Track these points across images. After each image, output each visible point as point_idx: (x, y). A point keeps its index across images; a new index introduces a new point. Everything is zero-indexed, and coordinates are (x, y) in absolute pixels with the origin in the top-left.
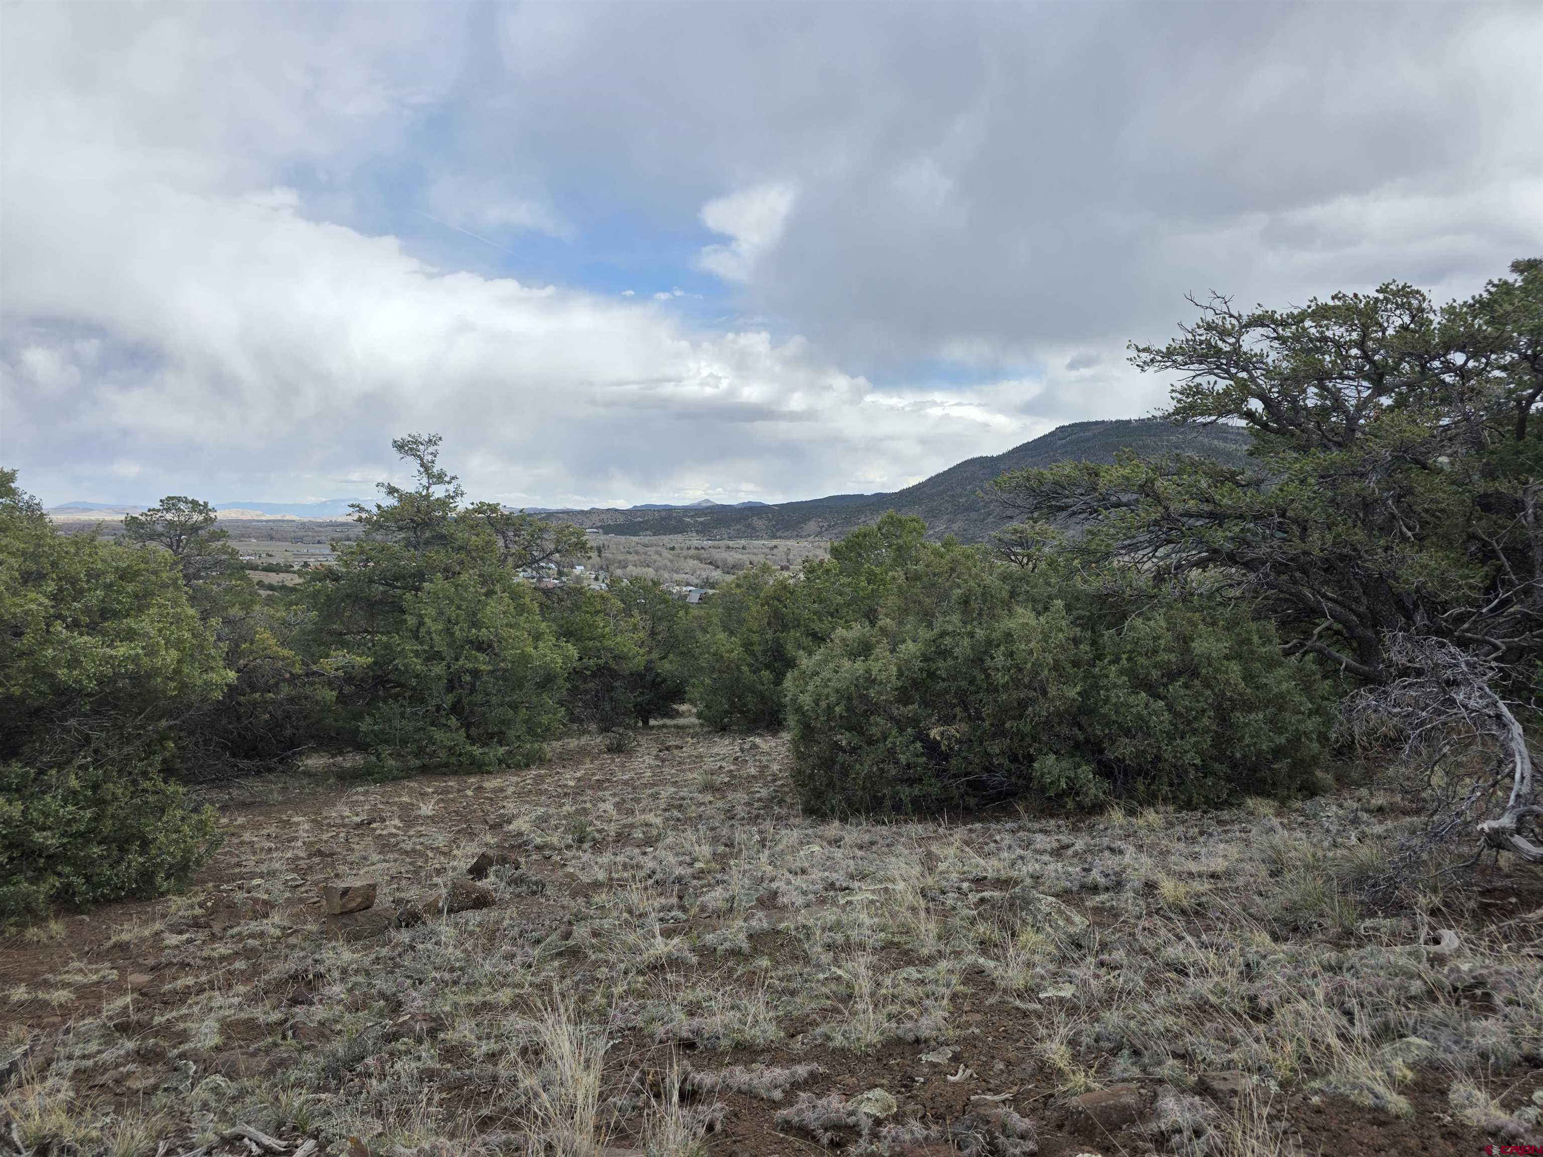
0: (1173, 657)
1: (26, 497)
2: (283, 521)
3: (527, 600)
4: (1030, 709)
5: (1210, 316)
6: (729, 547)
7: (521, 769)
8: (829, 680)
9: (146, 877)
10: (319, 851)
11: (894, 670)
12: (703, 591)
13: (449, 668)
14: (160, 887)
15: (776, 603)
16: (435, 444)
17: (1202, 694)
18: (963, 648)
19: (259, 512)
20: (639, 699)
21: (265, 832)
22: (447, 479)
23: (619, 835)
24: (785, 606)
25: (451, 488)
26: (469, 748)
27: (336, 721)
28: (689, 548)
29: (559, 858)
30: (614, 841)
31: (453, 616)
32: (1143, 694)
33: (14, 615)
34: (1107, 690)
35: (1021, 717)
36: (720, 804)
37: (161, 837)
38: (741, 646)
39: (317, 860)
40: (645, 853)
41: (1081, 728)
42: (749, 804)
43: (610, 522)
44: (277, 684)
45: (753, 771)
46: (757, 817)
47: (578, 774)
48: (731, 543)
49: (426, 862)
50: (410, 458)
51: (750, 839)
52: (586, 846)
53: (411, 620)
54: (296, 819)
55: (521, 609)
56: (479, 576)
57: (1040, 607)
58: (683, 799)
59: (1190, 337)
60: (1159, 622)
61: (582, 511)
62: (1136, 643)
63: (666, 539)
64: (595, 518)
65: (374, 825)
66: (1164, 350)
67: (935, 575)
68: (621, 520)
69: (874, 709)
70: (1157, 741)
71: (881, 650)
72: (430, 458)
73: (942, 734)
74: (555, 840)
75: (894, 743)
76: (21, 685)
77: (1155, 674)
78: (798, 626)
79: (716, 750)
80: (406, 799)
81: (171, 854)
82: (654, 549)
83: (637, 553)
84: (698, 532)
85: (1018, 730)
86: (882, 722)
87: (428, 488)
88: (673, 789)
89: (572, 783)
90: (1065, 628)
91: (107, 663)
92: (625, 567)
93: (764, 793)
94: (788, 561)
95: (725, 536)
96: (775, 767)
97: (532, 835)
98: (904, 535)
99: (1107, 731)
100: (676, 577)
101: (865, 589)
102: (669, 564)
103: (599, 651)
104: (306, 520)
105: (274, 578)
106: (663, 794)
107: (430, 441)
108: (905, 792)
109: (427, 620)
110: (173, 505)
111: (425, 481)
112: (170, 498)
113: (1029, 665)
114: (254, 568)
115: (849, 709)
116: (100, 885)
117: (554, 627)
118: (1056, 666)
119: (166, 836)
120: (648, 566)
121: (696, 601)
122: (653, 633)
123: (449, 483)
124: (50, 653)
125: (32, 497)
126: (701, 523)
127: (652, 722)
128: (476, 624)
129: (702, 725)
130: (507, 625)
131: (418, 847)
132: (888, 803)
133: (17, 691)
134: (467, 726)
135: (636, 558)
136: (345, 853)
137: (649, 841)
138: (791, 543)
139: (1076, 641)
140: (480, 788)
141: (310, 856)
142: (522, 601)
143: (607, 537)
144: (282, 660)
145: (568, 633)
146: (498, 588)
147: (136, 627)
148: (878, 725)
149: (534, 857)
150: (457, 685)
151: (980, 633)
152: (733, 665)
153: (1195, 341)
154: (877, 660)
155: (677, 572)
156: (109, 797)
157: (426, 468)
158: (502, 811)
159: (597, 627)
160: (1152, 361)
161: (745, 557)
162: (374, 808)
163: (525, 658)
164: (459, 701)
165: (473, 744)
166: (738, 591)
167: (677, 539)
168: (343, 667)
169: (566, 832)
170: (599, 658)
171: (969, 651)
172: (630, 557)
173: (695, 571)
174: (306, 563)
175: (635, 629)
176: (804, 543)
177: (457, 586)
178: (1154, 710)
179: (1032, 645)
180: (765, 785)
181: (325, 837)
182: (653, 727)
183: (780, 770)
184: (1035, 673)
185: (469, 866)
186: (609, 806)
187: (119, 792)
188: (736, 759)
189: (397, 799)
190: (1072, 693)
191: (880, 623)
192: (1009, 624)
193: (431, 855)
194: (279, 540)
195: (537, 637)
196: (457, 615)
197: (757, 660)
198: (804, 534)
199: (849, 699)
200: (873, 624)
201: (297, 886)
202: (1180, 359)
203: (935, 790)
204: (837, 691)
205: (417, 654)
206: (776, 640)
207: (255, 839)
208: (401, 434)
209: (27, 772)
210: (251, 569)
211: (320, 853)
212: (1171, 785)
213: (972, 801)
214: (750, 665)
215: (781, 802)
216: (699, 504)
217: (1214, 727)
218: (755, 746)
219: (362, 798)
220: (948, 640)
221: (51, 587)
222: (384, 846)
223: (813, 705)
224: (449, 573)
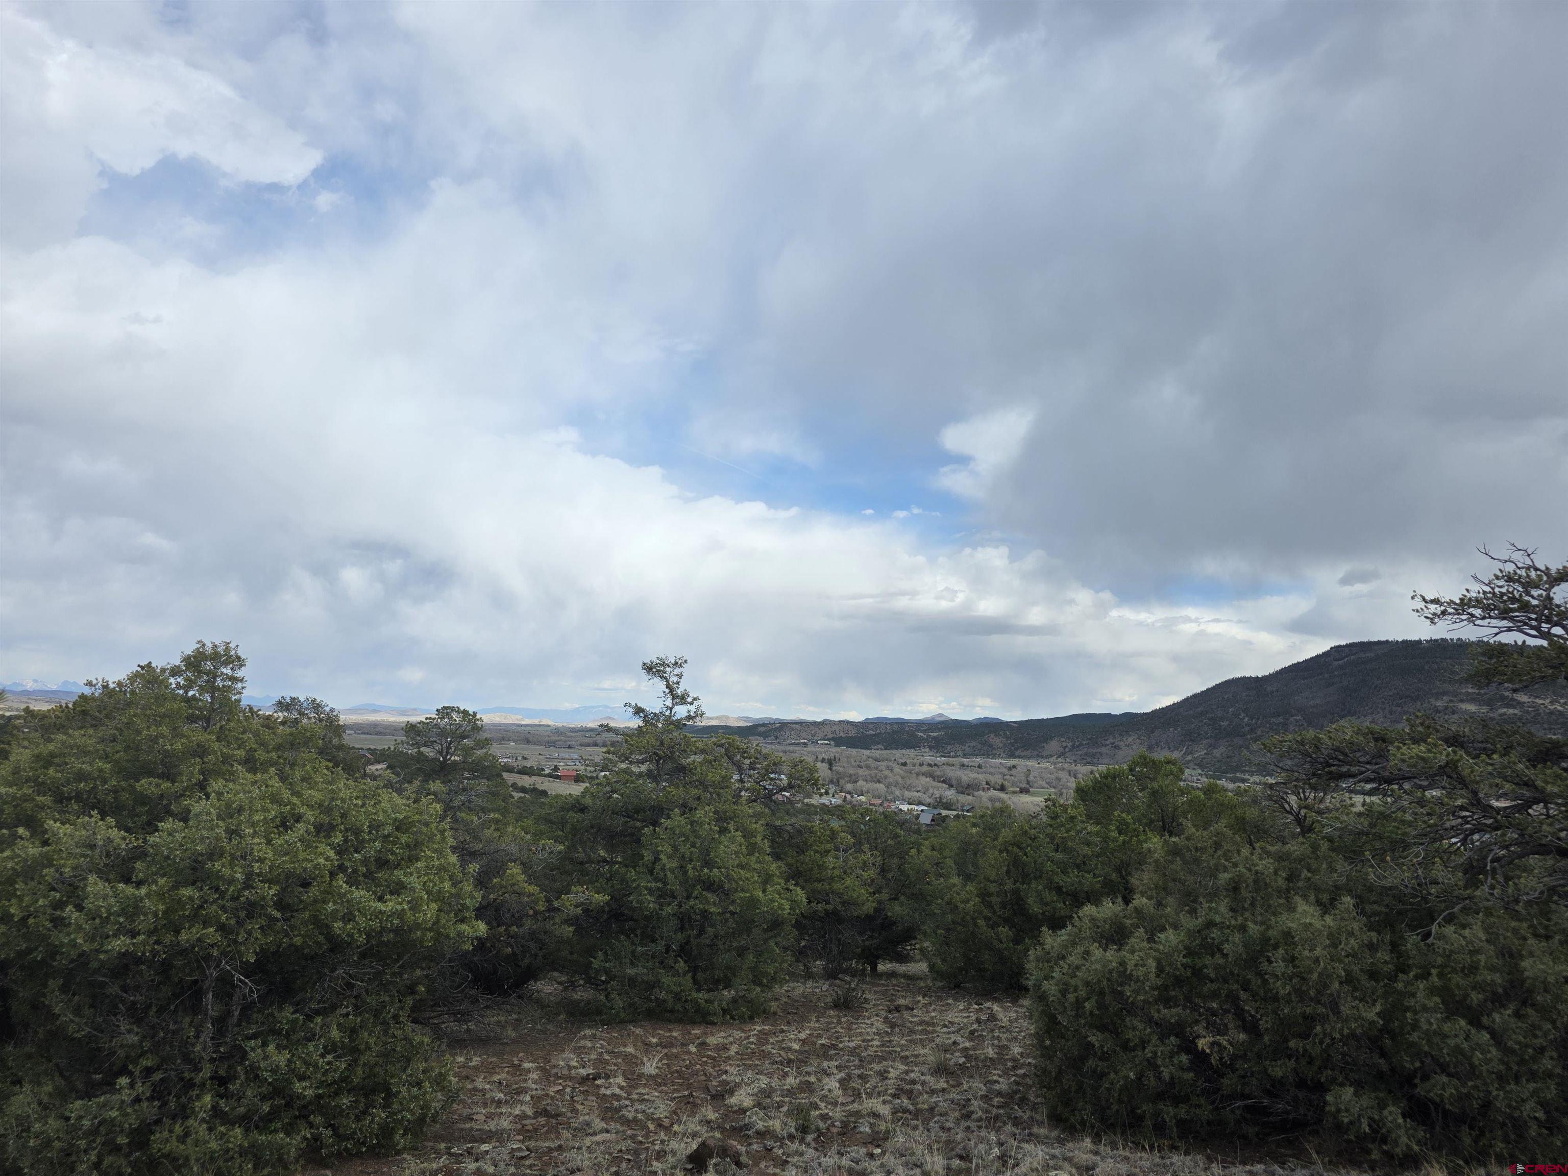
0: (1498, 978)
1: (327, 709)
2: (539, 726)
3: (759, 838)
4: (1318, 1028)
5: (1510, 568)
6: (963, 765)
7: (745, 1022)
8: (1078, 968)
9: (387, 1132)
10: (546, 1110)
11: (1152, 964)
12: (936, 812)
13: (681, 906)
14: (397, 1145)
15: (1016, 849)
16: (681, 666)
17: (1540, 1028)
18: (1234, 945)
19: (520, 717)
20: (867, 943)
21: (496, 1078)
22: (689, 700)
23: (845, 1125)
24: (1026, 854)
25: (692, 708)
26: (695, 995)
27: (571, 953)
28: (921, 765)
29: (781, 1151)
30: (839, 1134)
31: (688, 855)
32: (1463, 1023)
33: (305, 870)
34: (1415, 1013)
35: (1307, 1037)
36: (953, 1095)
37: (404, 1090)
38: (977, 896)
39: (542, 1120)
40: (871, 1156)
41: (1383, 1055)
42: (986, 1098)
43: (842, 734)
44: (521, 918)
45: (991, 1052)
46: (997, 1118)
47: (803, 1036)
48: (965, 761)
49: (647, 1136)
50: (657, 680)
51: (988, 1153)
52: (809, 1138)
53: (648, 856)
54: (526, 1065)
55: (752, 849)
56: (714, 813)
57: (1325, 897)
58: (913, 1082)
59: (1488, 589)
60: (1476, 932)
61: (815, 722)
62: (1449, 956)
63: (898, 754)
64: (827, 729)
65: (598, 1082)
66: (1458, 601)
67: (1197, 849)
68: (853, 733)
69: (1130, 1009)
70: (1485, 1084)
71: (1138, 939)
72: (675, 679)
73: (1213, 1044)
74: (776, 1125)
75: (1155, 1053)
76: (302, 936)
77: (1475, 997)
78: (1040, 877)
79: (950, 1016)
80: (630, 1049)
81: (410, 1111)
82: (885, 763)
83: (868, 767)
84: (931, 748)
85: (1305, 1050)
86: (1140, 1026)
87: (671, 709)
88: (903, 1067)
89: (796, 1046)
90: (1357, 933)
91: (377, 917)
92: (856, 782)
93: (1003, 1085)
94: (1028, 782)
95: (960, 753)
96: (1016, 1050)
97: (754, 1118)
98: (1159, 779)
99: (1418, 1064)
100: (907, 794)
101: (1115, 840)
102: (900, 780)
103: (828, 895)
104: (560, 725)
105: (526, 781)
106: (893, 1074)
107: (676, 663)
108: (1169, 1112)
109: (662, 856)
110: (447, 714)
111: (669, 703)
112: (445, 708)
113: (1315, 976)
114: (510, 770)
115: (1101, 1006)
116: (347, 1138)
117: (784, 868)
118: (1349, 980)
119: (409, 1091)
120: (879, 782)
121: (929, 822)
122: (883, 870)
123: (691, 704)
124: (330, 906)
125: (332, 710)
126: (934, 738)
127: (881, 967)
128: (708, 864)
129: (934, 979)
130: (738, 866)
131: (640, 1116)
132: (1149, 1123)
133: (298, 941)
134: (694, 969)
135: (867, 772)
136: (569, 1114)
137: (878, 1139)
138: (1032, 763)
139: (1372, 947)
140: (704, 1044)
141: (537, 1114)
142: (753, 840)
143: (838, 749)
144: (529, 896)
145: (796, 875)
146: (731, 827)
147: (404, 880)
148: (1135, 1029)
149: (755, 1147)
150: (687, 926)
151: (1254, 929)
152: (968, 918)
153: (1494, 593)
154: (1133, 952)
155: (908, 789)
156: (363, 1047)
157: (671, 689)
158: (724, 1077)
159: (826, 868)
160: (1444, 613)
161: (981, 777)
162: (600, 1061)
163: (753, 903)
164: (688, 942)
165: (699, 990)
166: (974, 830)
167: (909, 754)
168: (582, 904)
169: (789, 1114)
170: (828, 903)
171: (1241, 949)
172: (861, 772)
173: (927, 790)
174: (556, 766)
175: (865, 866)
176: (1045, 765)
177: (692, 823)
178: (1477, 1044)
179: (1318, 951)
180: (1006, 1073)
181: (552, 1091)
182: (880, 976)
183: (1022, 1054)
184: (1324, 984)
185: (689, 1152)
186: (832, 1084)
187: (372, 1041)
188: (972, 1033)
189: (622, 1049)
190: (1371, 1013)
191: (1136, 903)
192: (1287, 921)
193: (652, 1127)
194: (535, 744)
195: (767, 879)
196: (691, 853)
197: (994, 912)
198: (1045, 753)
199: (1102, 993)
200: (1127, 901)
201: (522, 1158)
202: (1478, 612)
203: (1205, 1113)
204: (1087, 984)
205: (651, 891)
206: (1016, 892)
207: (487, 1087)
208: (651, 657)
209: (297, 1018)
210: (508, 771)
211: (545, 1113)
212: (1506, 1140)
213: (1251, 1130)
214: (987, 919)
215: (1023, 1100)
216: (933, 718)
217: (1558, 1071)
218: (993, 1017)
219: (589, 1044)
220: (1215, 933)
221: (338, 839)
222: (608, 1109)
223: (1059, 996)
224: (686, 808)
